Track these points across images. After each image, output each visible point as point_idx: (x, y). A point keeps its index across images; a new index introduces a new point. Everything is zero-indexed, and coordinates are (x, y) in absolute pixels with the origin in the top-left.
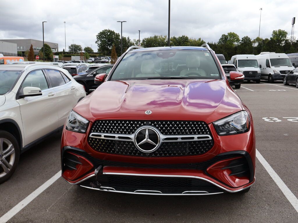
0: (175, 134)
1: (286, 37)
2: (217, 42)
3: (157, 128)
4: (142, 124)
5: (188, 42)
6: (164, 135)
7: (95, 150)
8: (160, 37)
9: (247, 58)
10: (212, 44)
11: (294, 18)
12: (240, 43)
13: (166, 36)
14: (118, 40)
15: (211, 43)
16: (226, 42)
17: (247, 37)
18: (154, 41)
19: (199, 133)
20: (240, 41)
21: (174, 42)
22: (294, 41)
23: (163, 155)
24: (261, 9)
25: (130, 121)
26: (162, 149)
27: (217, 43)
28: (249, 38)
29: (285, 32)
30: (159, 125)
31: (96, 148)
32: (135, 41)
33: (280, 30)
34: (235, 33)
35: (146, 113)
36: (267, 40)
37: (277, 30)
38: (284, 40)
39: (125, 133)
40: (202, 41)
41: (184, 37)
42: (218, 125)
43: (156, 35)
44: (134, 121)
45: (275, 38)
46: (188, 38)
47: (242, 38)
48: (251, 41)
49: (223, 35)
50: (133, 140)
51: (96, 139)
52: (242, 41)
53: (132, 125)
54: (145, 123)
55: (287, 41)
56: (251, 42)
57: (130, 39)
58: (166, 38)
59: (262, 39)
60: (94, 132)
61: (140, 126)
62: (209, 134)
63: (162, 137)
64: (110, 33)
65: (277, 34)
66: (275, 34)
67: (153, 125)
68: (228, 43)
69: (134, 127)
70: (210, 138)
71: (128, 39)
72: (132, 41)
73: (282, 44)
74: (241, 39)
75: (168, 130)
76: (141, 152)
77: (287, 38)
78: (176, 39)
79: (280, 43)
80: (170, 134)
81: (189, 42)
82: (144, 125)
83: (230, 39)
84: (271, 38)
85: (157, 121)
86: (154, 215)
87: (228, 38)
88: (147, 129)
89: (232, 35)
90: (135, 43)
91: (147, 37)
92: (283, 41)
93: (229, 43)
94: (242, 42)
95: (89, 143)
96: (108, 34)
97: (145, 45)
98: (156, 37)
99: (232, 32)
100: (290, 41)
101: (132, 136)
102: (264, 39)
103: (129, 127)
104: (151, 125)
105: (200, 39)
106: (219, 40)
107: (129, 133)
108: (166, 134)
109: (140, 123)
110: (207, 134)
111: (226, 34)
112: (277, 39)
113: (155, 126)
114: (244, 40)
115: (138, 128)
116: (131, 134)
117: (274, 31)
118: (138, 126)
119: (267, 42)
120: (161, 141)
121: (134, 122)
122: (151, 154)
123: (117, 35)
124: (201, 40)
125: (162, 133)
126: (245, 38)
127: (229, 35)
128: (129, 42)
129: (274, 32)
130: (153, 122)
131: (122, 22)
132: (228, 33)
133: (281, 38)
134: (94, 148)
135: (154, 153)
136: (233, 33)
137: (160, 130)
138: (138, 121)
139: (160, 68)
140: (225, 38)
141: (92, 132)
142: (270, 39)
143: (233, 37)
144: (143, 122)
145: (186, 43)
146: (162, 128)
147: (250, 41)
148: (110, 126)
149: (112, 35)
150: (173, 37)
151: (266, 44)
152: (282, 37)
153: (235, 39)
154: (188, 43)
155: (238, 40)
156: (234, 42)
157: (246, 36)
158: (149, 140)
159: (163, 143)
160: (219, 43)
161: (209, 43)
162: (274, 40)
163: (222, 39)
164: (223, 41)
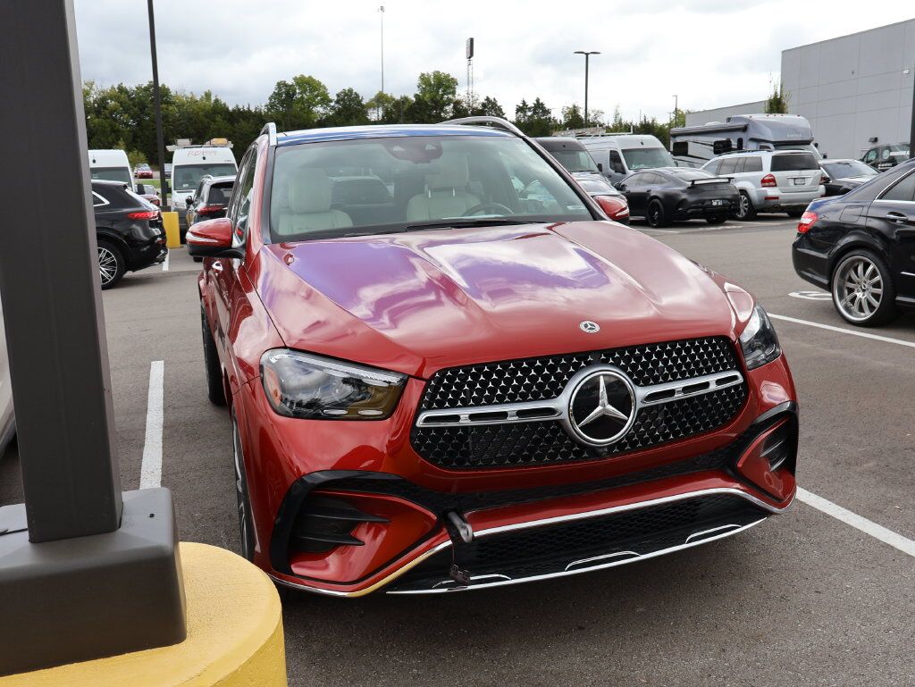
0: (666, 381)
1: (454, 93)
2: (263, 105)
4: (583, 364)
5: (169, 103)
6: (641, 386)
7: (439, 466)
11: (472, 40)
12: (333, 108)
13: (92, 84)
15: (246, 109)
16: (289, 106)
17: (350, 91)
19: (717, 371)
20: (332, 104)
21: (121, 103)
22: (475, 106)
24: (382, 8)
25: (544, 360)
27: (264, 109)
28: (356, 93)
29: (452, 79)
30: (628, 360)
33: (438, 72)
34: (316, 77)
36: (405, 100)
37: (431, 72)
38: (450, 101)
39: (536, 398)
40: (217, 101)
44: (557, 358)
45: (428, 96)
46: (168, 90)
47: (338, 95)
48: (364, 102)
49: (279, 84)
50: (565, 416)
51: (440, 430)
52: (337, 102)
53: (552, 369)
54: (590, 359)
55: (457, 103)
56: (363, 106)
58: (91, 88)
59: (393, 99)
60: (429, 408)
61: (578, 368)
62: (736, 369)
63: (641, 393)
65: (430, 85)
66: (425, 83)
67: (611, 361)
68: (297, 107)
69: (559, 377)
73: (446, 112)
74: (333, 96)
75: (651, 372)
76: (583, 447)
77: (457, 97)
78: (127, 92)
79: (442, 110)
80: (656, 382)
81: (174, 103)
82: (589, 364)
83: (302, 97)
84: (416, 96)
85: (621, 350)
87: (294, 93)
89: (308, 83)
92: (449, 104)
93: (301, 109)
94: (337, 106)
95: (417, 448)
99: (307, 76)
100: (465, 105)
101: (562, 403)
102: (397, 97)
103: (546, 378)
104: (605, 362)
105: (208, 95)
106: (270, 99)
107: (548, 396)
108: (646, 384)
109: (575, 360)
110: (731, 369)
111: (290, 82)
112: (432, 100)
113: (616, 364)
114: (343, 100)
115: (571, 375)
116: (554, 398)
117: (423, 75)
118: (571, 370)
119: (406, 107)
120: (640, 405)
121: (557, 361)
122: (611, 447)
124: (213, 98)
125: (636, 382)
126: (346, 95)
127: (297, 83)
129: (424, 78)
130: (609, 353)
132: (295, 79)
133: (442, 95)
134: (434, 461)
135: (619, 444)
136: (310, 77)
137: (630, 375)
138: (569, 357)
140: (287, 93)
141: (424, 410)
142: (414, 99)
143: (311, 92)
144: (582, 356)
145: (164, 106)
146: (634, 367)
147: (359, 103)
150: (116, 87)
151: (405, 113)
152: (445, 92)
153: (317, 96)
154: (171, 108)
155: (325, 100)
156: (315, 106)
157: (347, 88)
158: (608, 407)
160: (269, 110)
161: (241, 107)
162: (426, 102)
163: (276, 95)
164: (282, 103)
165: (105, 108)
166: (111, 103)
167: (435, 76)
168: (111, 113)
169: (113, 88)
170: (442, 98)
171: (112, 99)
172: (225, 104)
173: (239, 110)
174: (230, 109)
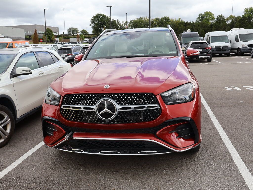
0: (129, 104)
2: (195, 21)
3: (114, 100)
4: (102, 97)
6: (120, 105)
8: (145, 18)
9: (219, 34)
10: (191, 23)
12: (215, 21)
14: (109, 23)
15: (189, 22)
16: (202, 21)
18: (140, 22)
19: (149, 103)
20: (215, 19)
21: (157, 22)
23: (120, 122)
25: (92, 95)
26: (119, 117)
28: (223, 16)
30: (116, 97)
31: (67, 118)
32: (124, 23)
33: (251, 7)
34: (211, 12)
35: (105, 87)
36: (239, 17)
37: (249, 8)
39: (89, 105)
40: (182, 20)
41: (166, 17)
42: (166, 96)
43: (142, 17)
44: (95, 94)
45: (247, 15)
46: (169, 18)
47: (217, 17)
48: (225, 18)
49: (200, 14)
50: (95, 111)
51: (66, 110)
52: (217, 19)
53: (94, 97)
54: (104, 96)
56: (225, 20)
57: (119, 21)
59: (235, 17)
60: (64, 104)
61: (100, 98)
62: (157, 104)
63: (118, 107)
64: (102, 17)
65: (248, 12)
66: (246, 11)
67: (110, 97)
68: (204, 21)
69: (95, 100)
70: (159, 107)
71: (117, 21)
72: (121, 23)
74: (216, 17)
75: (123, 101)
76: (102, 120)
78: (159, 19)
79: (251, 19)
80: (125, 104)
81: (170, 22)
82: (104, 97)
83: (206, 18)
84: (243, 15)
85: (114, 94)
86: (117, 172)
87: (204, 17)
88: (106, 100)
89: (209, 14)
90: (123, 24)
91: (133, 19)
93: (206, 21)
94: (216, 20)
95: (61, 114)
96: (101, 17)
97: (132, 26)
98: (141, 18)
99: (208, 12)
101: (94, 107)
102: (236, 16)
103: (92, 100)
104: (109, 97)
105: (180, 19)
106: (197, 19)
107: (92, 105)
108: (122, 104)
109: (100, 96)
110: (155, 103)
111: (203, 13)
112: (248, 16)
113: (112, 98)
114: (219, 18)
115: (98, 100)
116: (94, 105)
117: (246, 9)
118: (99, 98)
119: (239, 19)
120: (118, 111)
122: (110, 121)
123: (108, 18)
124: (181, 20)
125: (118, 104)
126: (220, 16)
127: (205, 14)
128: (118, 24)
129: (246, 10)
130: (110, 95)
131: (111, 7)
132: (205, 13)
134: (65, 118)
135: (113, 120)
136: (209, 12)
137: (116, 102)
138: (98, 94)
139: (143, 46)
140: (202, 17)
141: (63, 104)
142: (242, 16)
143: (209, 16)
144: (102, 95)
145: (168, 22)
146: (118, 100)
147: (224, 18)
148: (77, 99)
149: (104, 18)
150: (156, 18)
151: (238, 21)
153: (211, 17)
155: (213, 18)
156: (210, 20)
158: (107, 110)
159: (119, 112)
160: (196, 22)
161: (188, 22)
162: (246, 17)
163: (199, 18)
164: (200, 20)
165: (153, 24)
166: (154, 22)
167: (250, 9)
168: (154, 25)
169: (155, 18)
170: (252, 16)
171: (155, 21)
172: (184, 21)
173: (188, 23)
174: (185, 22)
